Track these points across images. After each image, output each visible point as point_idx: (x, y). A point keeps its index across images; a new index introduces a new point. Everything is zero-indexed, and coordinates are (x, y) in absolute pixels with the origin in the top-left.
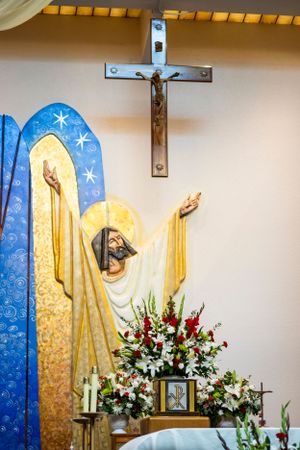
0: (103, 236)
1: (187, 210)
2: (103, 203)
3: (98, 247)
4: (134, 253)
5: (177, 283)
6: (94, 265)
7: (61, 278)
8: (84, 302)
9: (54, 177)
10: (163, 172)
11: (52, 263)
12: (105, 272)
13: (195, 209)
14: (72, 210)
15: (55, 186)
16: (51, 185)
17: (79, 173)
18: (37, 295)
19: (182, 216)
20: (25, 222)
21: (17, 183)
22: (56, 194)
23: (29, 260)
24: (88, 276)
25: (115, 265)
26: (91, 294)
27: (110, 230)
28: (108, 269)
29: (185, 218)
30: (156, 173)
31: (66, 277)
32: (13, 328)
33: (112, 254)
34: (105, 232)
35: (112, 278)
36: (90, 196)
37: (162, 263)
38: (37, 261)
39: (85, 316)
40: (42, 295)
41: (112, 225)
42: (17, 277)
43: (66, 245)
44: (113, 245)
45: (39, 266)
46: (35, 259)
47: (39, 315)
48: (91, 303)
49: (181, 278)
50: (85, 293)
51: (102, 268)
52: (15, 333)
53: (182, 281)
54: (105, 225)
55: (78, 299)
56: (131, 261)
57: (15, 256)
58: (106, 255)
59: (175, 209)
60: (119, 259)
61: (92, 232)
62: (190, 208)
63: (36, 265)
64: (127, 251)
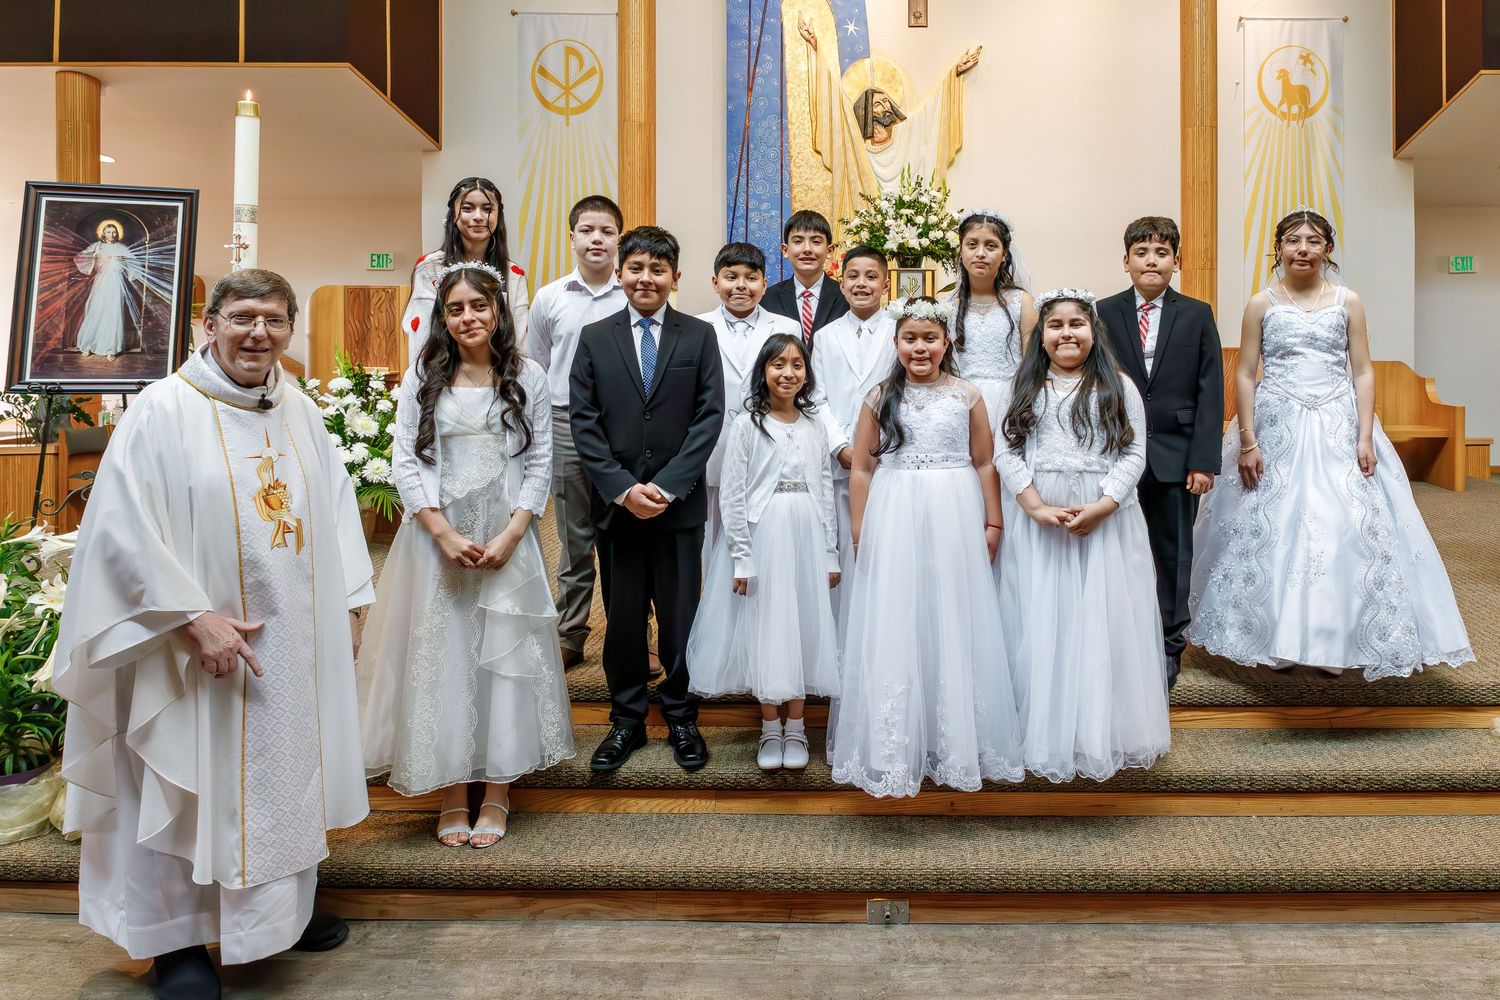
0: (867, 99)
1: (964, 68)
2: (867, 61)
3: (862, 112)
4: (903, 118)
5: (953, 153)
6: (857, 132)
7: (818, 149)
8: (846, 176)
9: (811, 31)
10: (921, 21)
11: (809, 131)
12: (869, 141)
13: (975, 64)
14: (832, 70)
15: (811, 41)
16: (807, 40)
17: (840, 26)
18: (793, 169)
19: (959, 74)
20: (777, 83)
21: (766, 38)
22: (813, 51)
23: (783, 128)
24: (849, 145)
25: (880, 132)
26: (853, 167)
27: (874, 92)
28: (872, 137)
29: (962, 76)
30: (913, 23)
31: (824, 147)
32: (764, 206)
33: (876, 120)
34: (869, 95)
35: (877, 147)
36: (853, 51)
37: (935, 131)
38: (793, 130)
39: (846, 192)
40: (799, 168)
41: (878, 85)
42: (769, 147)
43: (824, 110)
44: (878, 109)
45: (795, 135)
46: (790, 126)
47: (796, 191)
48: (854, 176)
49: (957, 147)
50: (846, 165)
51: (866, 136)
52: (768, 211)
53: (958, 151)
54: (869, 86)
55: (838, 172)
56: (898, 128)
57: (765, 123)
58: (870, 121)
59: (951, 66)
60: (885, 126)
61: (854, 95)
62: (969, 65)
63: (791, 133)
64: (894, 116)
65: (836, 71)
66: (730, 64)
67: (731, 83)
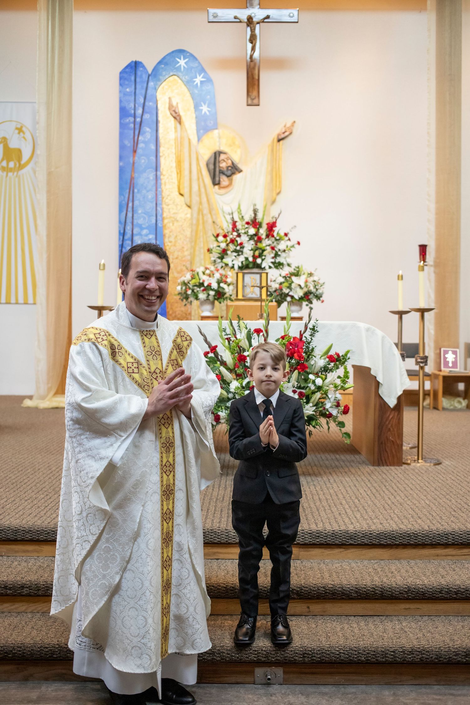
0: (215, 158)
1: (283, 136)
2: (216, 132)
3: (212, 167)
4: (240, 171)
5: (274, 195)
6: (208, 180)
7: (182, 192)
8: (200, 211)
9: (177, 111)
10: (255, 101)
11: (176, 181)
12: (217, 187)
13: (291, 133)
14: (191, 137)
15: (177, 118)
16: (175, 118)
17: (197, 107)
18: (164, 206)
19: (279, 140)
20: (153, 147)
21: (146, 116)
22: (178, 125)
23: (157, 178)
24: (203, 190)
25: (224, 181)
26: (205, 205)
27: (220, 153)
28: (219, 184)
29: (281, 142)
30: (250, 102)
31: (186, 191)
32: (145, 232)
33: (222, 172)
34: (217, 155)
35: (222, 191)
36: (206, 125)
37: (263, 179)
38: (164, 179)
39: (201, 222)
40: (168, 205)
41: (223, 149)
42: (148, 191)
43: (186, 165)
44: (223, 165)
45: (165, 183)
46: (162, 177)
47: (166, 221)
48: (206, 211)
49: (278, 191)
50: (201, 203)
51: (215, 184)
52: (146, 235)
53: (279, 193)
54: (217, 149)
55: (195, 208)
56: (237, 177)
57: (145, 175)
58: (217, 173)
59: (274, 135)
60: (228, 176)
61: (206, 154)
62: (287, 134)
63: (163, 182)
64: (234, 169)
65: (194, 139)
66: (122, 136)
67: (122, 147)
